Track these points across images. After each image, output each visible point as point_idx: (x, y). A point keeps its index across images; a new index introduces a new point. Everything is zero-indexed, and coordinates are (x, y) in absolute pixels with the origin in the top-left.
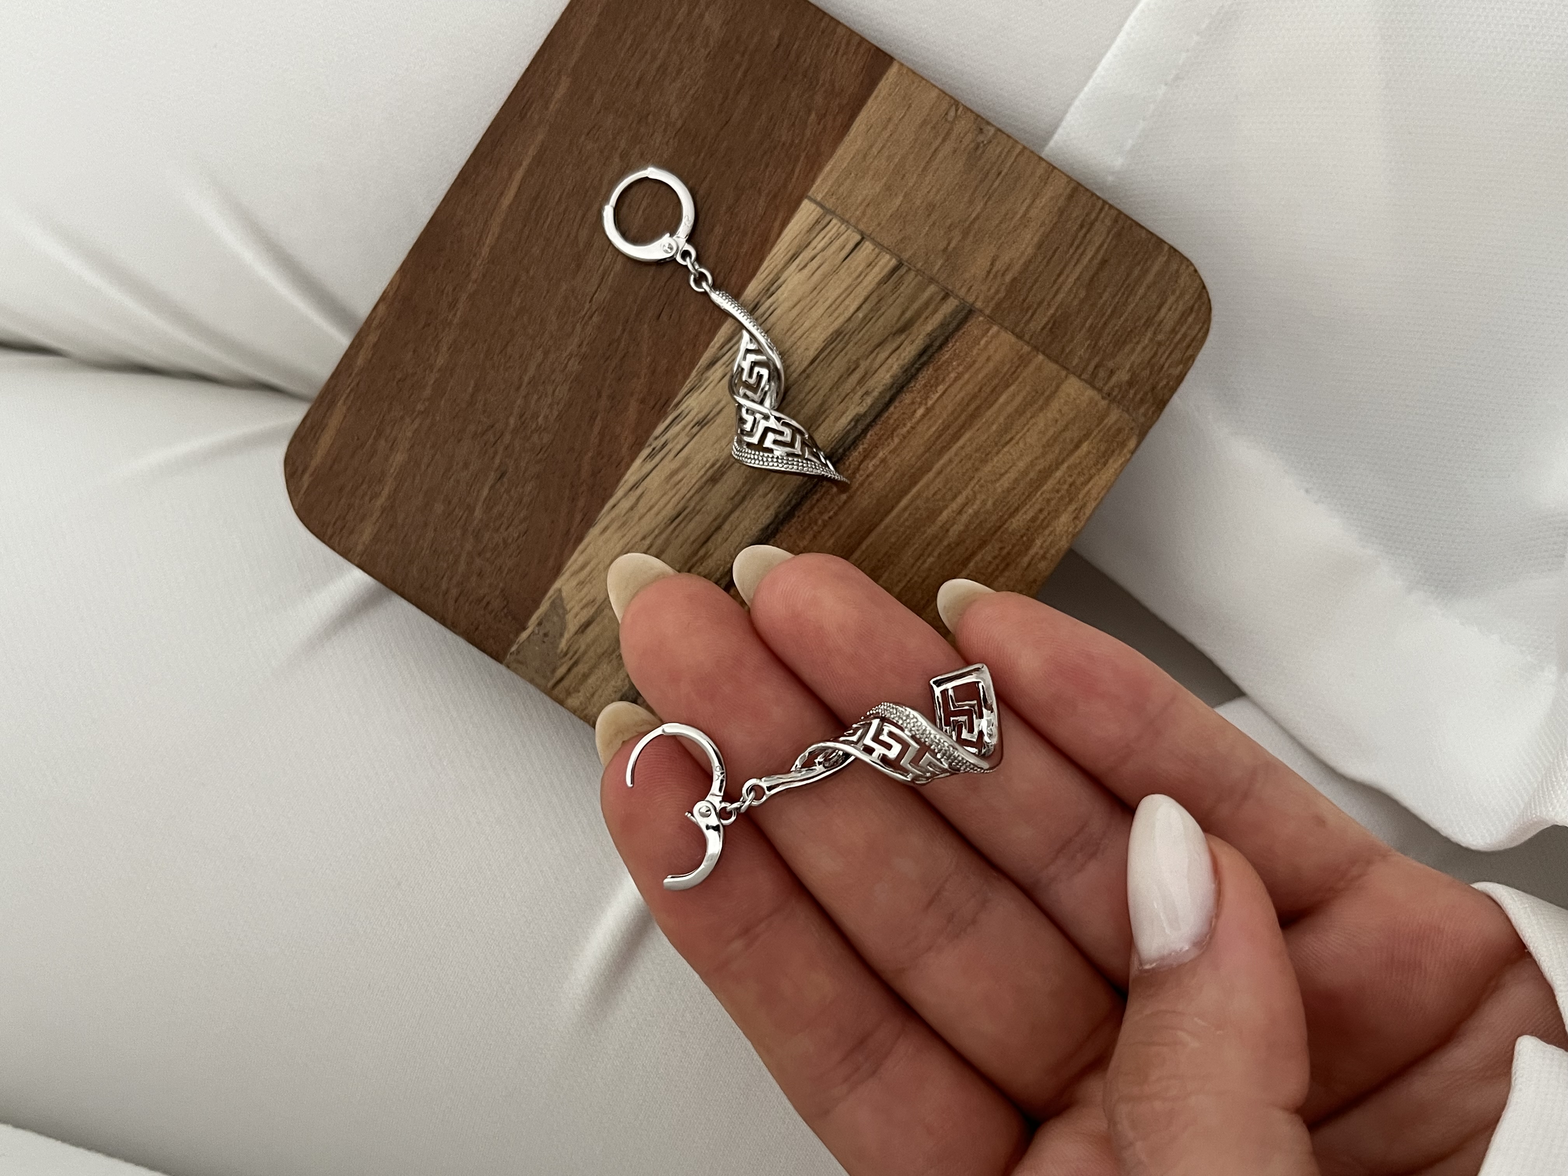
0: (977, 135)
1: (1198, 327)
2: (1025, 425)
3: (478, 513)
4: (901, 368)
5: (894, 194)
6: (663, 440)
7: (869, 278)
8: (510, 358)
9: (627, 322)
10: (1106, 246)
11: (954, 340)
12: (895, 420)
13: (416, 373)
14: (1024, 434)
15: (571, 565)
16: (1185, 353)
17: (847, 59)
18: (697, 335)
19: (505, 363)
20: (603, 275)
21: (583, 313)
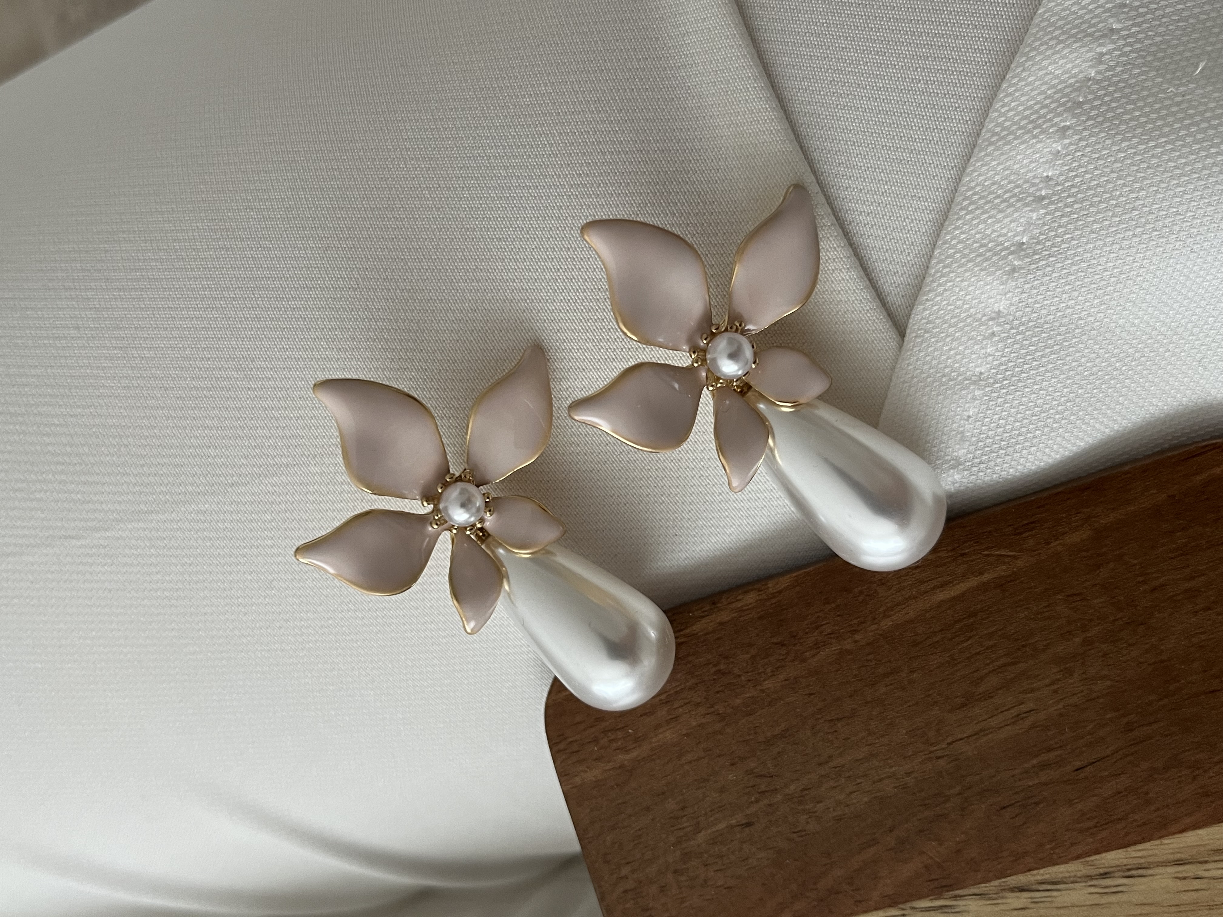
3: (701, 837)
8: (836, 731)
9: (969, 788)
13: (740, 676)
18: (1026, 853)
19: (827, 733)
20: (981, 731)
21: (935, 748)
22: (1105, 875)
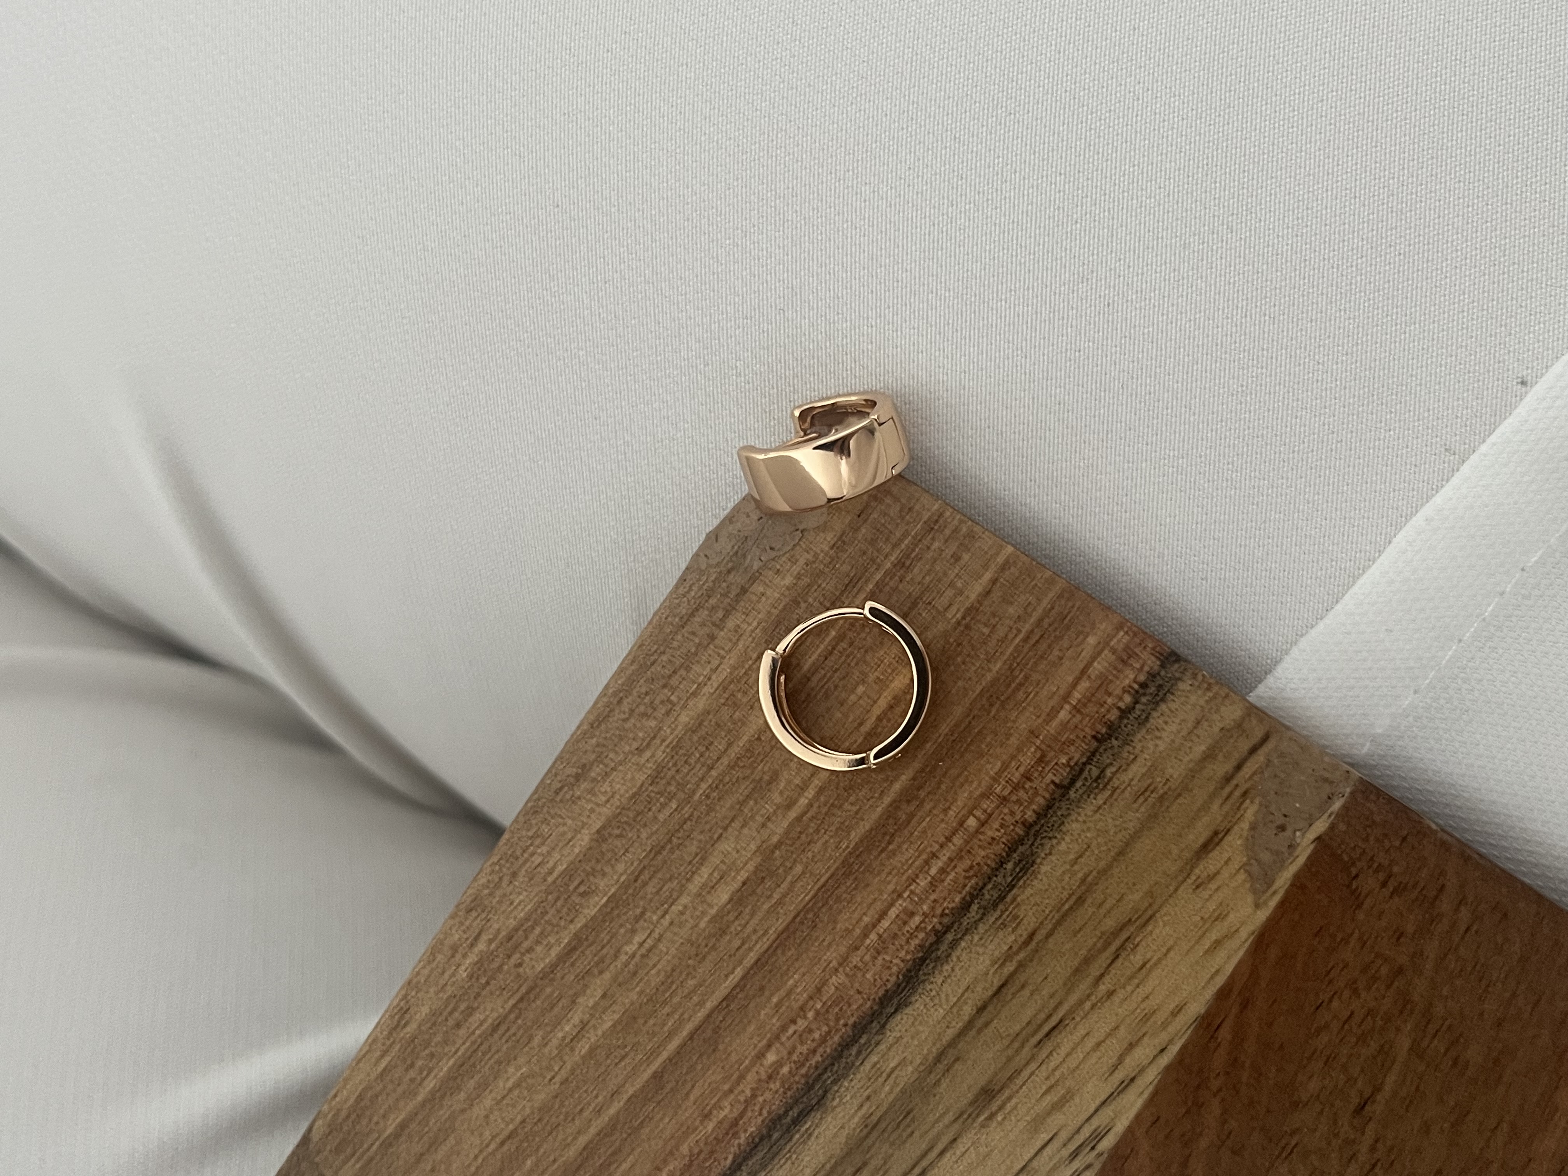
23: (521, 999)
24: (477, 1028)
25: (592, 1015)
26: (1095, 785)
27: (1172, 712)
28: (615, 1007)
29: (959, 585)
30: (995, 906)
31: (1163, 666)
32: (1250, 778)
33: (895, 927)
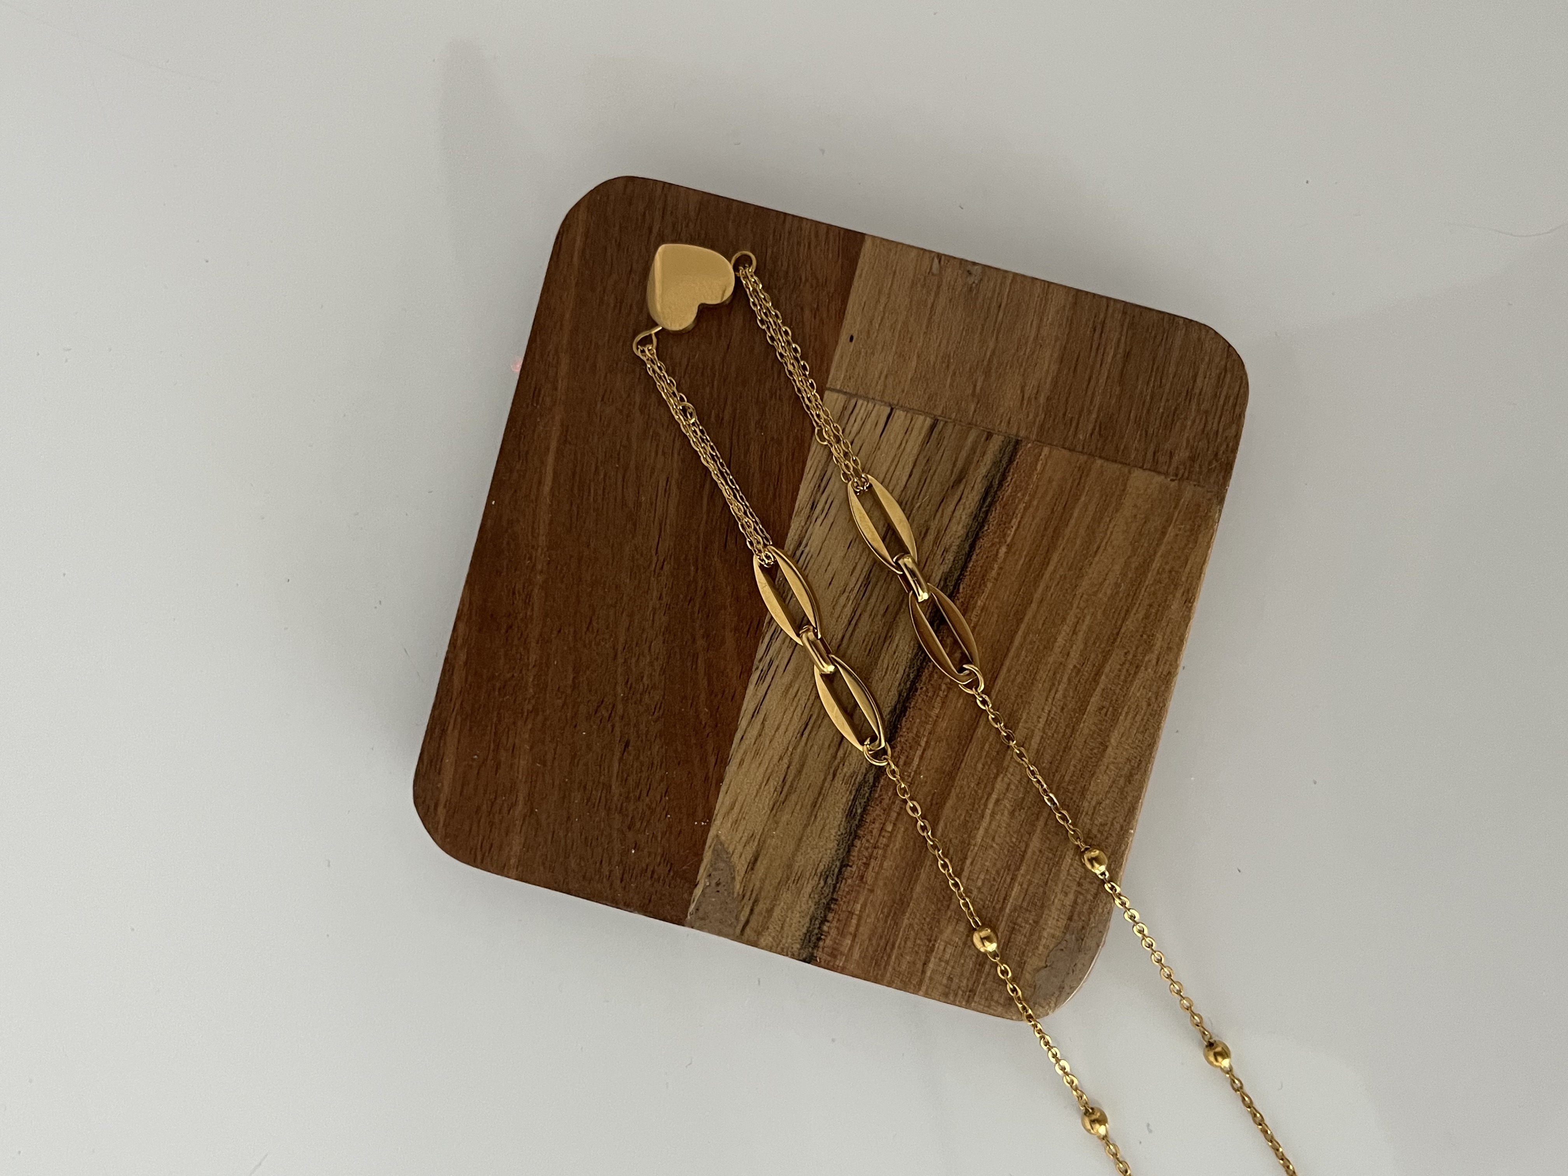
0: (967, 277)
1: (1238, 384)
2: (1107, 530)
3: (615, 788)
4: (970, 516)
5: (907, 358)
6: (768, 658)
7: (910, 444)
8: (598, 632)
9: (697, 560)
10: (1123, 338)
11: (1011, 474)
12: (981, 567)
13: (513, 676)
14: (1110, 537)
15: (721, 807)
16: (1234, 413)
17: (821, 250)
19: (595, 638)
20: (660, 525)
21: (654, 566)
22: (813, 507)
23: (1118, 634)
24: (1138, 608)
25: (1071, 640)
26: (828, 873)
27: (799, 929)
28: (1060, 650)
29: (943, 964)
30: (860, 785)
31: (812, 954)
32: (743, 907)
33: (912, 752)
